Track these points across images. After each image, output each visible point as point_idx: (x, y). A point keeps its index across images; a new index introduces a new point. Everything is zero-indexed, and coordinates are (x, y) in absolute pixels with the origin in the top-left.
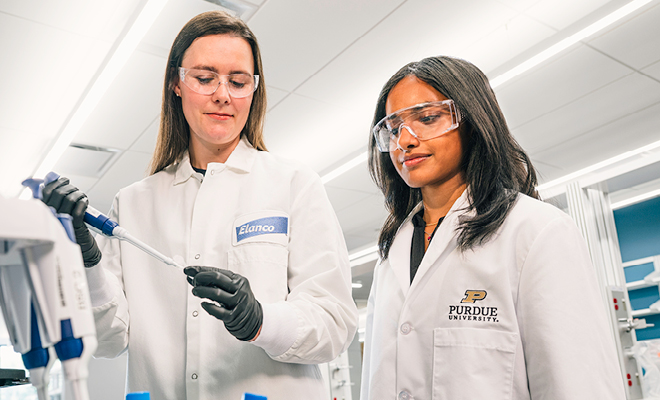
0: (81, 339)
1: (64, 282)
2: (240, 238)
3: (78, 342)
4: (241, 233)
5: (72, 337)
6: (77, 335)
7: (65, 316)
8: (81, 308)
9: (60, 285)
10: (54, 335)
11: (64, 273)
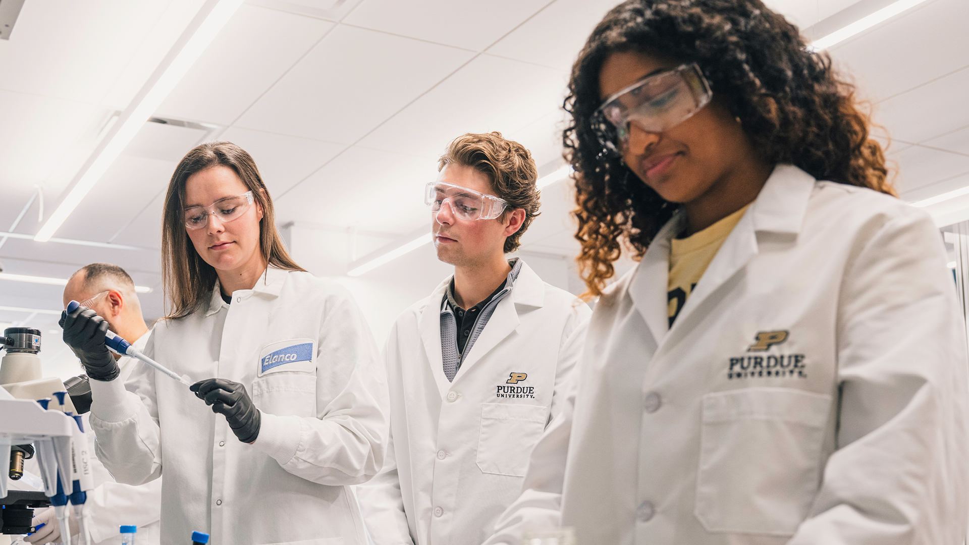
0: (85, 492)
1: (76, 458)
2: (264, 369)
3: (83, 494)
4: (266, 364)
5: (80, 491)
6: (82, 490)
7: (76, 479)
8: (86, 474)
9: (73, 460)
10: (68, 491)
11: (76, 452)
